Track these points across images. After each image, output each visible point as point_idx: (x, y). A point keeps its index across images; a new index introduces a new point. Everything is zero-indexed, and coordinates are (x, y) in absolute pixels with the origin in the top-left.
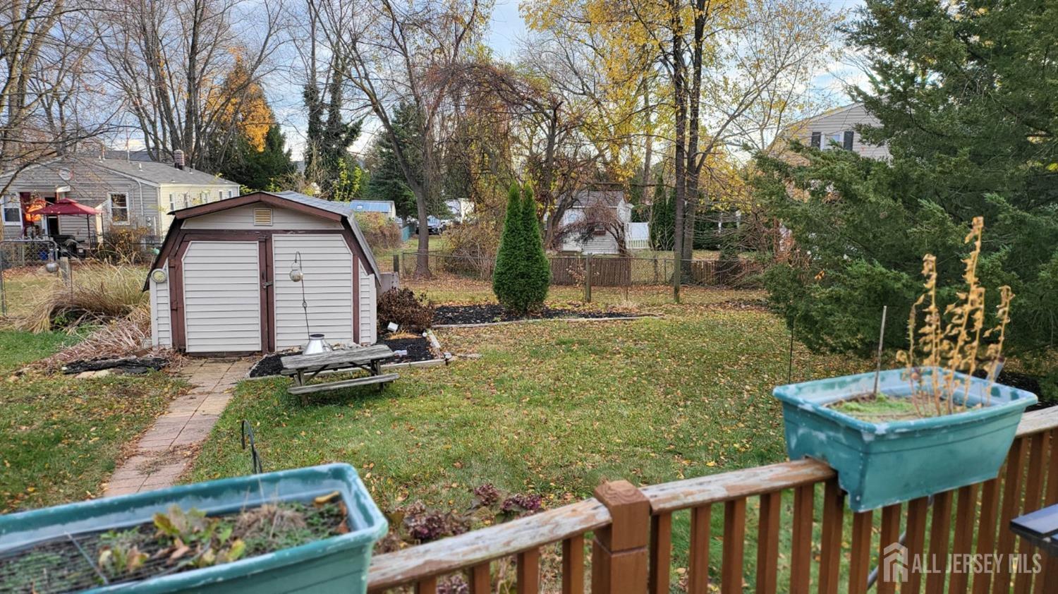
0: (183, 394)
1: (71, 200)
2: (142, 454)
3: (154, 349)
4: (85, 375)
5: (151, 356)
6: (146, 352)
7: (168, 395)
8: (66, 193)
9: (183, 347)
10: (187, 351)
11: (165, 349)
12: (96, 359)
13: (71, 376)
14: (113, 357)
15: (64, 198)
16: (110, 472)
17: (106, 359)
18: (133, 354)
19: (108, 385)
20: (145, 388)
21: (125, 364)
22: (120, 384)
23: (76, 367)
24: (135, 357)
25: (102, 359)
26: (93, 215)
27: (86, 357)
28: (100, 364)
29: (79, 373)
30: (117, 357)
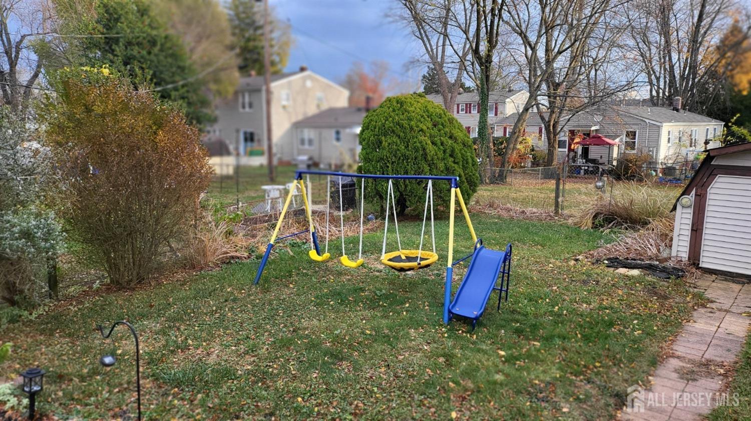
0: (704, 306)
1: (600, 135)
2: (678, 357)
3: (672, 259)
4: (622, 271)
5: (671, 264)
6: (666, 260)
7: (691, 305)
8: (596, 130)
9: (697, 262)
10: (700, 266)
11: (681, 261)
12: (627, 259)
13: (613, 269)
14: (640, 260)
15: (594, 134)
16: (654, 367)
17: (635, 260)
18: (657, 260)
19: (640, 283)
20: (670, 294)
21: (650, 268)
22: (650, 284)
23: (615, 262)
24: (658, 263)
25: (632, 259)
26: (613, 145)
27: (620, 256)
28: (631, 264)
29: (617, 268)
30: (643, 260)
